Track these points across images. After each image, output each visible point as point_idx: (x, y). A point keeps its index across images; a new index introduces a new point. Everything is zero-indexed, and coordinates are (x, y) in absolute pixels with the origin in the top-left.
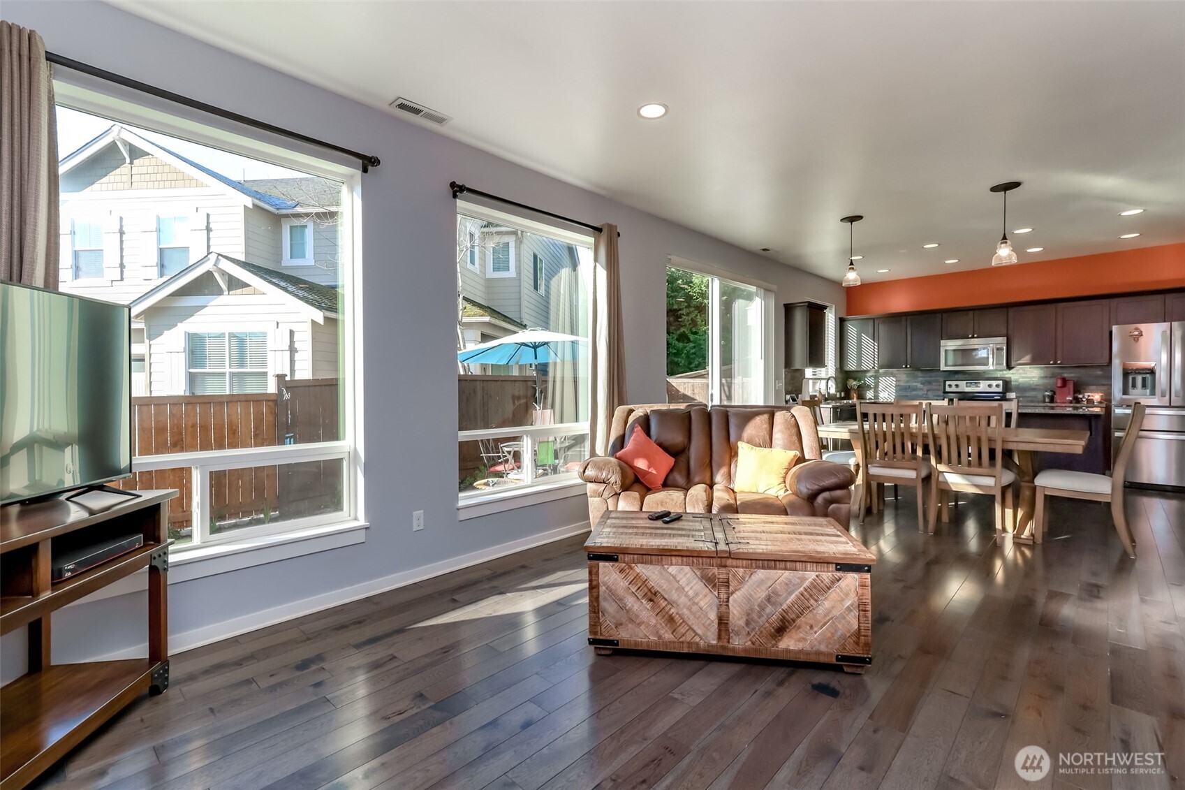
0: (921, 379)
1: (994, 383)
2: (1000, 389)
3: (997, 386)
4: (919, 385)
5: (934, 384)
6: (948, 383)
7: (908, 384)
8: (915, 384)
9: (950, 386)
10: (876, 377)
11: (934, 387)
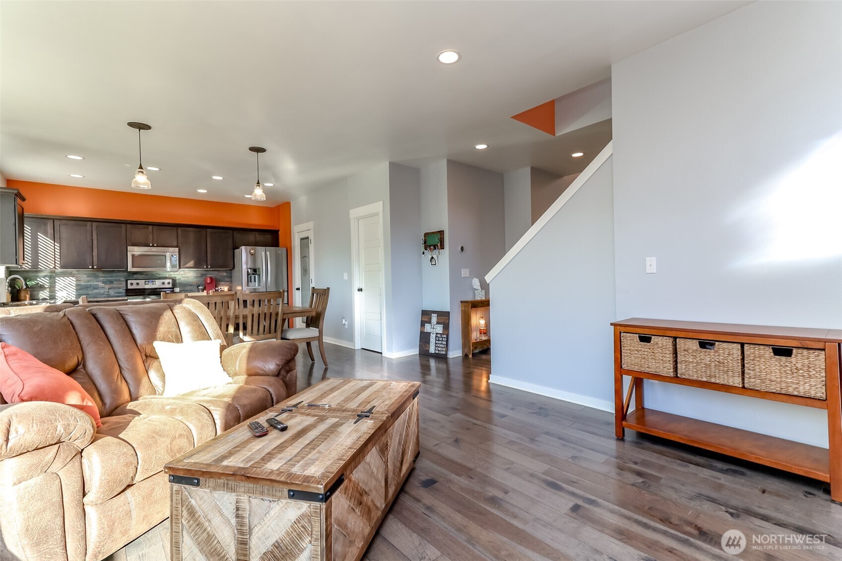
0: (102, 279)
1: (166, 281)
2: (170, 286)
3: (169, 283)
4: (100, 284)
5: (115, 283)
6: (129, 282)
7: (89, 283)
8: (96, 283)
9: (132, 284)
10: (52, 276)
11: (115, 286)
